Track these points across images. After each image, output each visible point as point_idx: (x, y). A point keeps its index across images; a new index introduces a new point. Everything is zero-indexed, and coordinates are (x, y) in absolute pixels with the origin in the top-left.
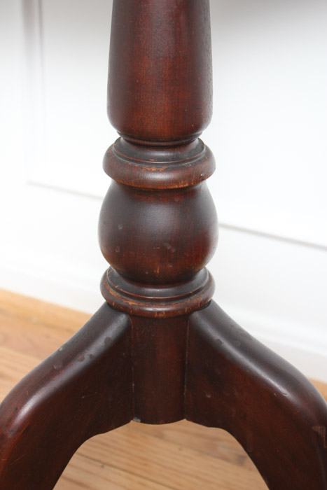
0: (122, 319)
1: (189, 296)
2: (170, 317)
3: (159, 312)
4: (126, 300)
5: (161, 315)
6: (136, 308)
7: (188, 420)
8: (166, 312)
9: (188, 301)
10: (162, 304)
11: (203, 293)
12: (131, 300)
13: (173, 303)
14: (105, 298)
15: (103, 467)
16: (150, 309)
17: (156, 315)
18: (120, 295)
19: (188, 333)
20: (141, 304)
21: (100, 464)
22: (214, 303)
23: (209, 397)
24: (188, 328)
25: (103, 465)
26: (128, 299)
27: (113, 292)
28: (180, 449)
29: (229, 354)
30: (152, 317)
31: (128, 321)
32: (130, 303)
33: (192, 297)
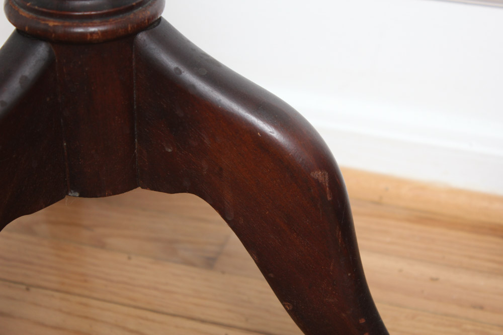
0: (42, 51)
1: (131, 8)
2: (107, 39)
3: (92, 33)
4: (44, 20)
5: (95, 37)
6: (60, 30)
7: (143, 188)
8: (103, 33)
9: (131, 16)
10: (95, 21)
11: (150, 5)
12: (52, 19)
13: (111, 19)
14: (14, 25)
15: (28, 289)
16: (80, 30)
17: (89, 37)
18: (34, 16)
19: (134, 64)
20: (67, 23)
21: (24, 287)
22: (166, 22)
23: (170, 150)
24: (134, 56)
25: (28, 287)
26: (47, 18)
27: (24, 13)
28: (129, 258)
29: (193, 87)
30: (83, 41)
31: (50, 52)
32: (51, 24)
33: (135, 11)
